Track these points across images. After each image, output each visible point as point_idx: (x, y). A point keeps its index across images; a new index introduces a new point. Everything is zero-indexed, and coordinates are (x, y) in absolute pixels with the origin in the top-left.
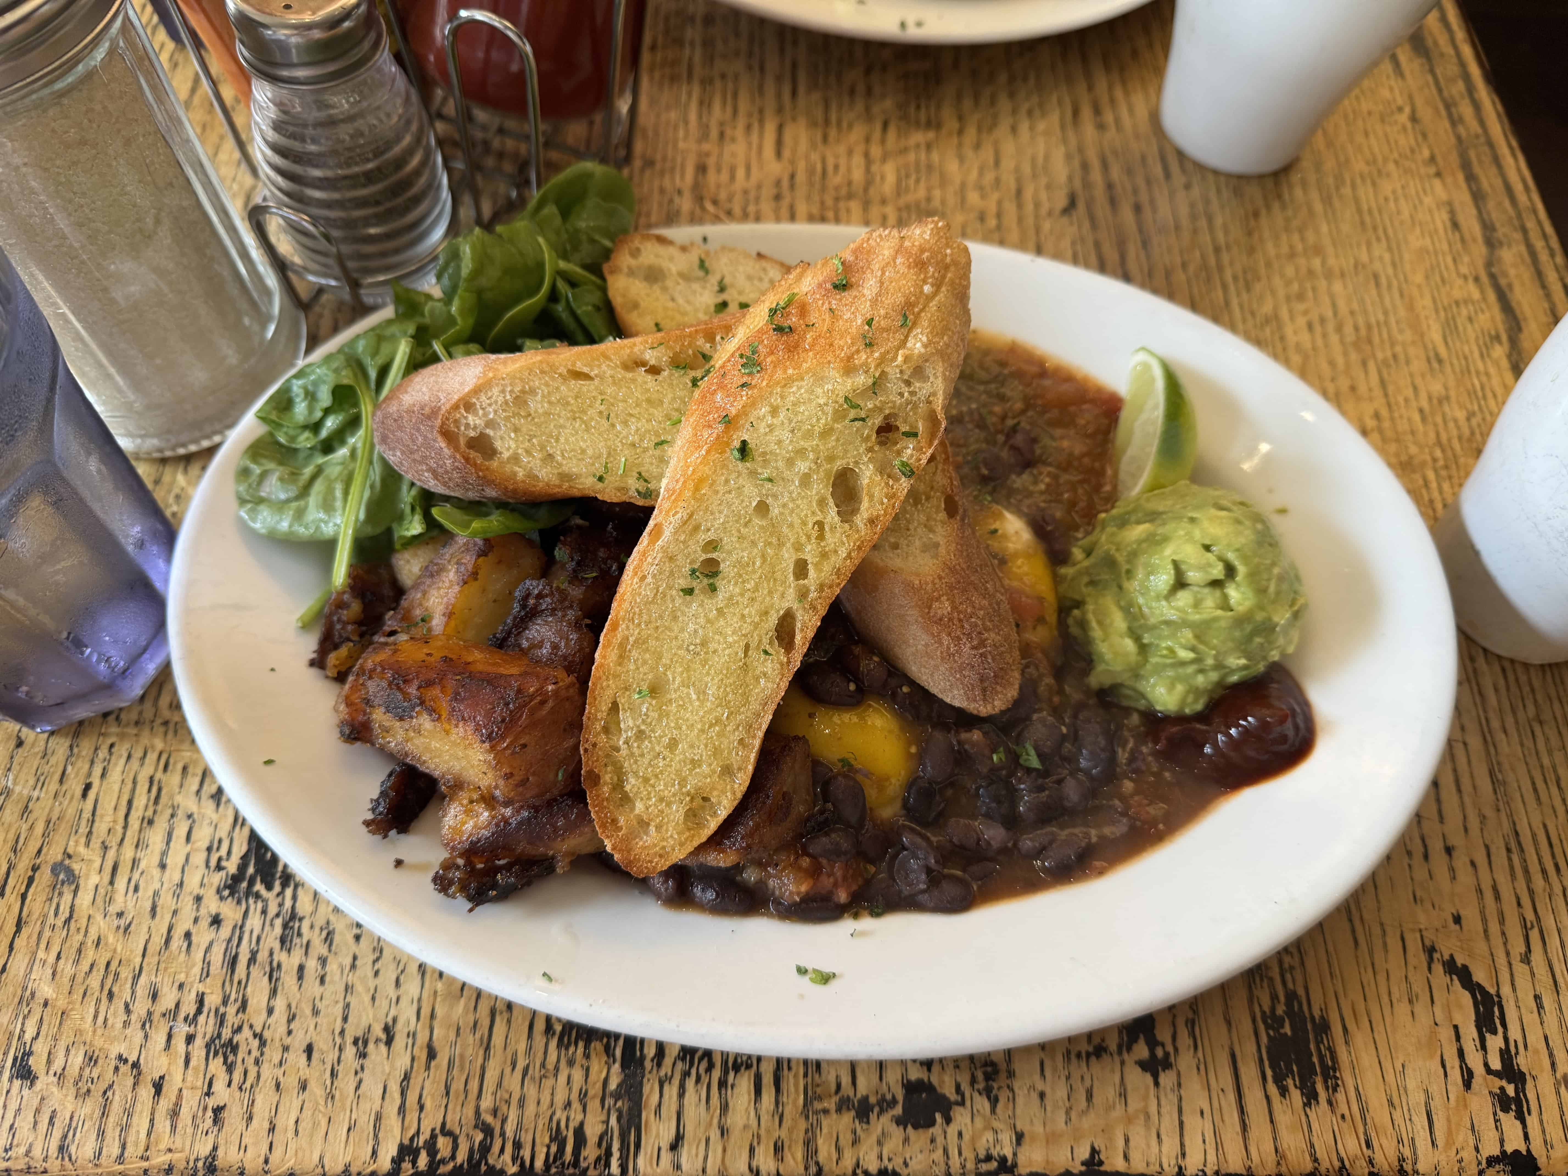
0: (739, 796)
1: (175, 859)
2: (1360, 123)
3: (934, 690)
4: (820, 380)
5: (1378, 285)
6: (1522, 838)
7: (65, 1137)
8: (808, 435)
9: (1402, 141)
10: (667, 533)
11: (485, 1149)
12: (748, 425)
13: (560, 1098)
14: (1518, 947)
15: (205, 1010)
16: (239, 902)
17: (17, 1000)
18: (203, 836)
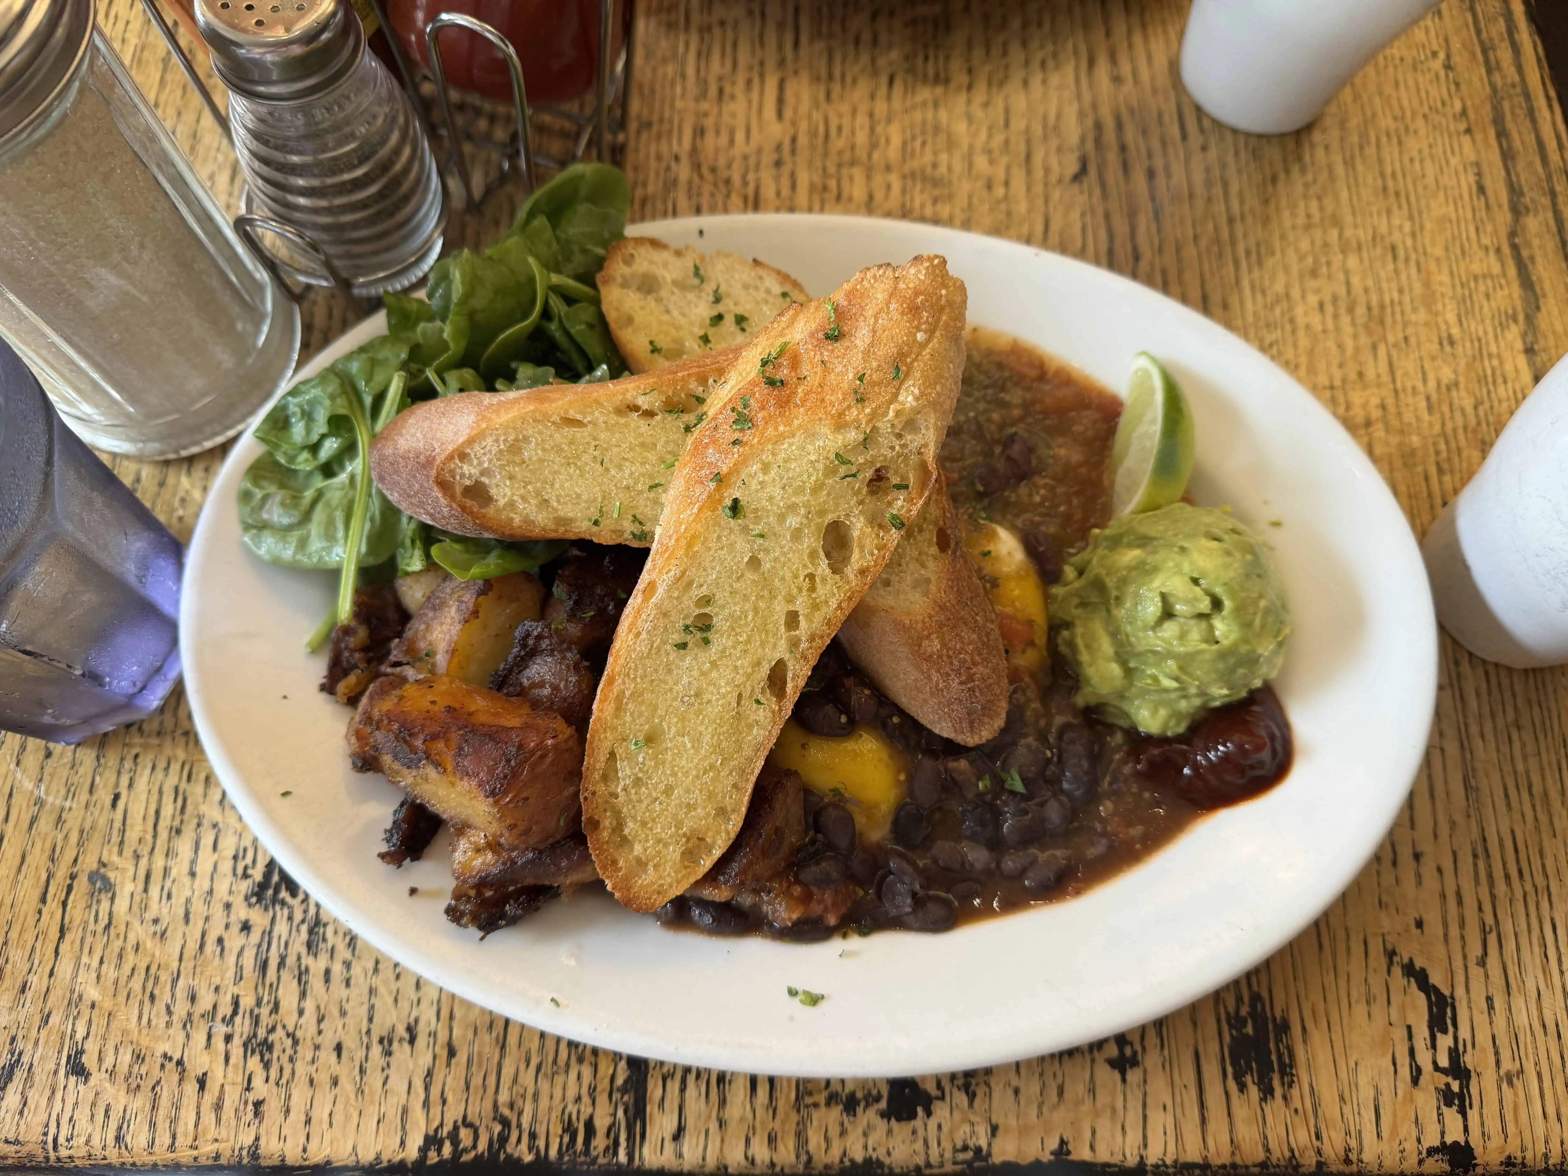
0: (733, 836)
1: (204, 866)
2: (1391, 69)
3: (924, 721)
4: (812, 436)
5: (1395, 258)
6: (1489, 845)
7: (120, 1128)
8: (800, 491)
9: (1434, 92)
10: (661, 591)
11: (503, 1139)
12: (740, 483)
13: (571, 1094)
14: (1475, 950)
15: (241, 1011)
16: (266, 909)
17: (66, 1002)
18: (228, 845)
